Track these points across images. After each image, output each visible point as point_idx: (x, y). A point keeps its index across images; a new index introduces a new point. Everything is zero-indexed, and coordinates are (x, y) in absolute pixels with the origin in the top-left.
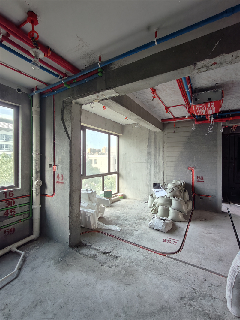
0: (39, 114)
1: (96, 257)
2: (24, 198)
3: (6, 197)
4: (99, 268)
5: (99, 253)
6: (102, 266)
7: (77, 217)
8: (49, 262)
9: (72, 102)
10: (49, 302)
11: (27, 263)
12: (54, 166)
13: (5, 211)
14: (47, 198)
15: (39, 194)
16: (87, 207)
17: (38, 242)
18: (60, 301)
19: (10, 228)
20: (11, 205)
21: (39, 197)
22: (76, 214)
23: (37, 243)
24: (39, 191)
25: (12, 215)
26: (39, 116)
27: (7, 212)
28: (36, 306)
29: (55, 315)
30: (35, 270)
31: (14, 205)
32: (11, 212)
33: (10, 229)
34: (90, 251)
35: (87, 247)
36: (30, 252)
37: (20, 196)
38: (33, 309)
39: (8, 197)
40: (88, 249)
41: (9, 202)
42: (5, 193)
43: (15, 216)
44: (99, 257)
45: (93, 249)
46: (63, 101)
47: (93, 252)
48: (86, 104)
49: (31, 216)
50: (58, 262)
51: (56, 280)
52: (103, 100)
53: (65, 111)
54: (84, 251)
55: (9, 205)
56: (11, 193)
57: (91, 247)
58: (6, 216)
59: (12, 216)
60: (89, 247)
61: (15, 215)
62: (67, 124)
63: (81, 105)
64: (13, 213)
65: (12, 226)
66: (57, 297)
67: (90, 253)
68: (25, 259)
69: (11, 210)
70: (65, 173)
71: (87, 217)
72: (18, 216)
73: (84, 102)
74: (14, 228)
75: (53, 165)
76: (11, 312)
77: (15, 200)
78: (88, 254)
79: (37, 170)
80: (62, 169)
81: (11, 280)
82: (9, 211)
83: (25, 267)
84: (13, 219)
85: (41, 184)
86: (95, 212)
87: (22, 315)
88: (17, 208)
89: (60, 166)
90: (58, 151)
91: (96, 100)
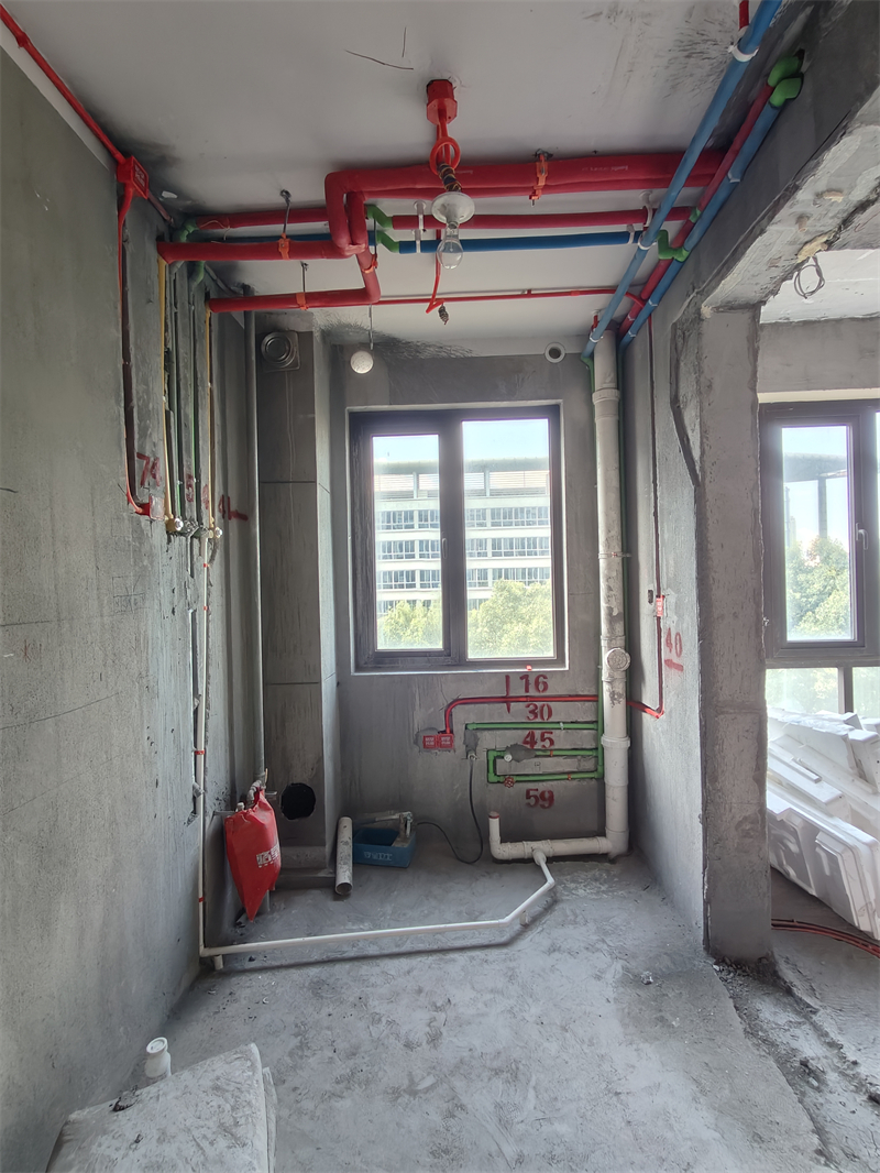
0: (613, 409)
1: (815, 1083)
2: (578, 704)
3: (527, 691)
4: (796, 1148)
5: (843, 1074)
6: (819, 1152)
7: (746, 834)
8: (608, 959)
9: (699, 314)
10: (531, 1094)
11: (550, 919)
12: (658, 596)
13: (527, 732)
14: (646, 718)
15: (623, 701)
16: (827, 804)
17: (615, 869)
18: (562, 1128)
19: (541, 787)
20: (542, 718)
21: (621, 707)
22: (738, 818)
23: (608, 872)
24: (620, 688)
25: (544, 749)
26: (617, 417)
27: (532, 735)
28: (497, 1072)
29: (520, 1160)
30: (556, 955)
31: (550, 720)
32: (543, 739)
33: (540, 791)
34: (798, 1032)
35: (791, 1000)
36: (576, 889)
37: (570, 696)
38: (486, 1074)
39: (533, 692)
40: (794, 1018)
41: (536, 706)
42: (525, 677)
43: (555, 756)
44: (829, 1096)
45: (821, 1033)
46: (675, 324)
47: (810, 1048)
48: (774, 292)
49: (600, 769)
50: (634, 980)
51: (591, 1044)
52: (846, 222)
53: (682, 364)
54: (770, 1012)
55: (536, 717)
56: (541, 679)
57: (815, 1018)
58: (528, 746)
59: (548, 753)
60: (806, 1012)
61: (555, 753)
62: (690, 416)
63: (754, 307)
64: (547, 743)
65: (544, 784)
66: (559, 1105)
67: (794, 1044)
68: (552, 901)
69: (543, 735)
70: (685, 625)
71: (823, 854)
72: (561, 759)
73: (757, 288)
74: (551, 793)
75: (655, 594)
76: (443, 1030)
77: (553, 705)
78: (782, 1038)
79: (610, 610)
80: (677, 606)
81: (493, 942)
82: (538, 734)
83: (540, 929)
84: (549, 764)
85: (627, 665)
86: (870, 846)
87: (457, 1067)
88: (557, 731)
89: (672, 598)
90: (666, 536)
91: (806, 243)
